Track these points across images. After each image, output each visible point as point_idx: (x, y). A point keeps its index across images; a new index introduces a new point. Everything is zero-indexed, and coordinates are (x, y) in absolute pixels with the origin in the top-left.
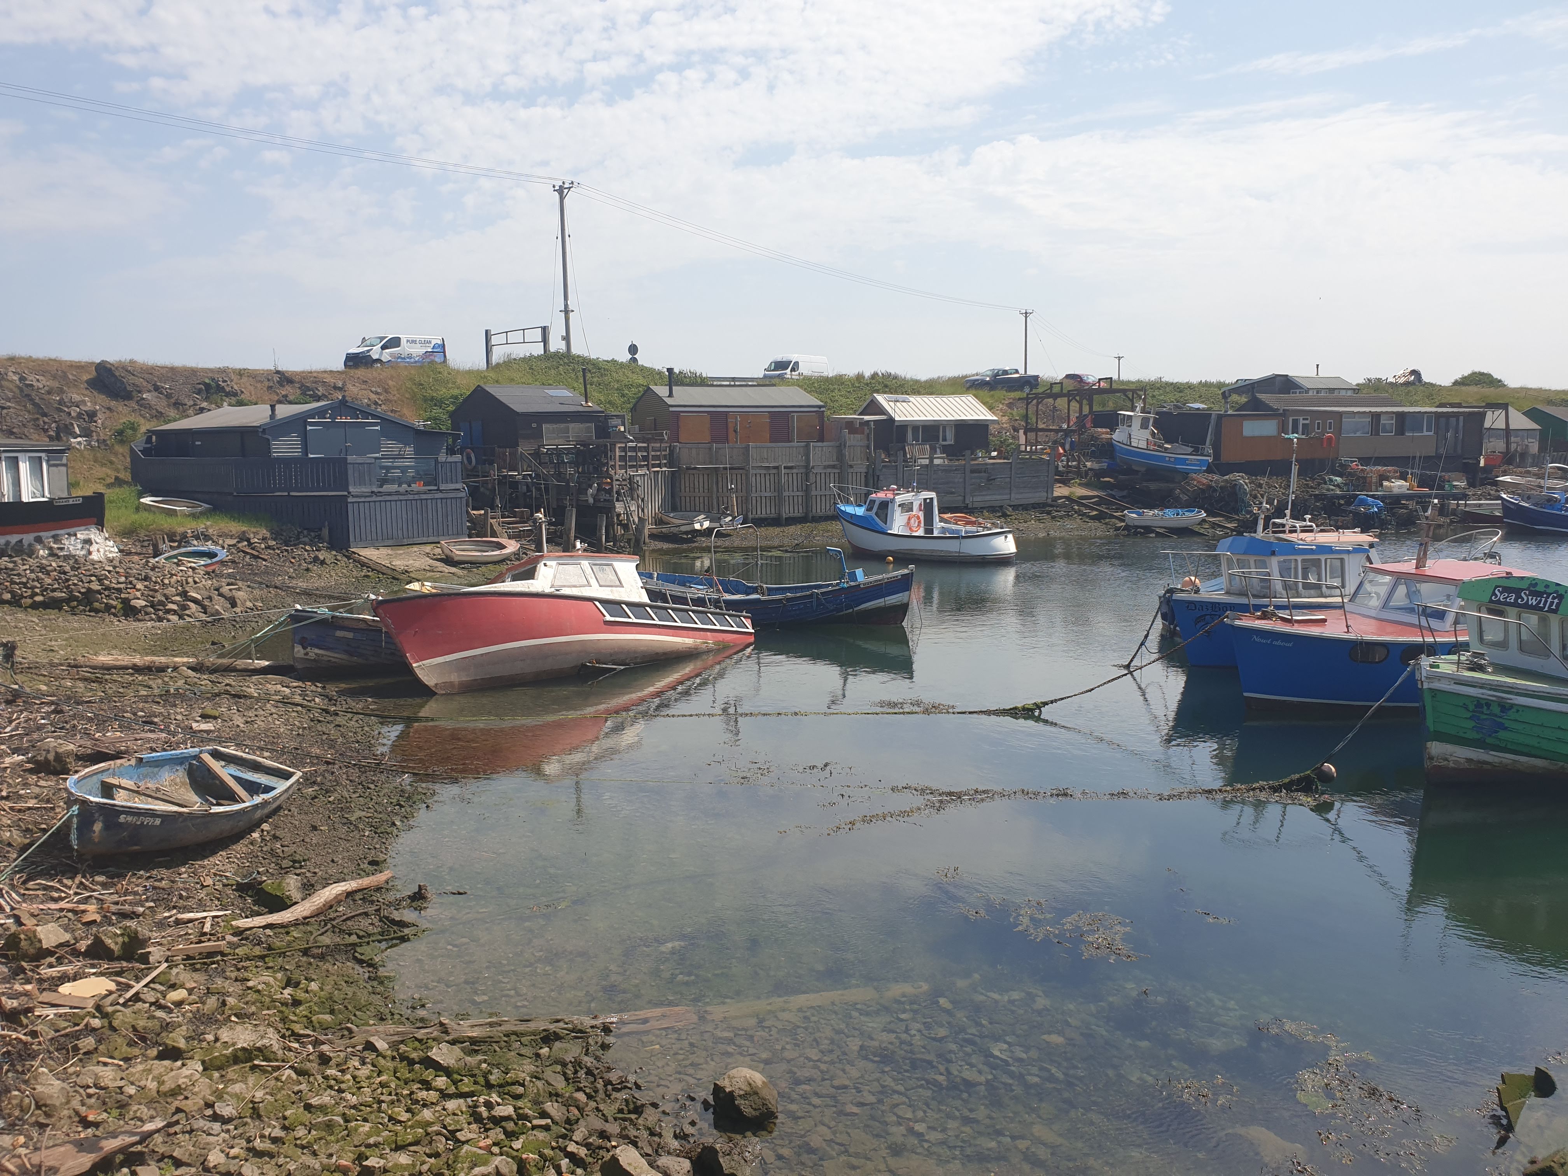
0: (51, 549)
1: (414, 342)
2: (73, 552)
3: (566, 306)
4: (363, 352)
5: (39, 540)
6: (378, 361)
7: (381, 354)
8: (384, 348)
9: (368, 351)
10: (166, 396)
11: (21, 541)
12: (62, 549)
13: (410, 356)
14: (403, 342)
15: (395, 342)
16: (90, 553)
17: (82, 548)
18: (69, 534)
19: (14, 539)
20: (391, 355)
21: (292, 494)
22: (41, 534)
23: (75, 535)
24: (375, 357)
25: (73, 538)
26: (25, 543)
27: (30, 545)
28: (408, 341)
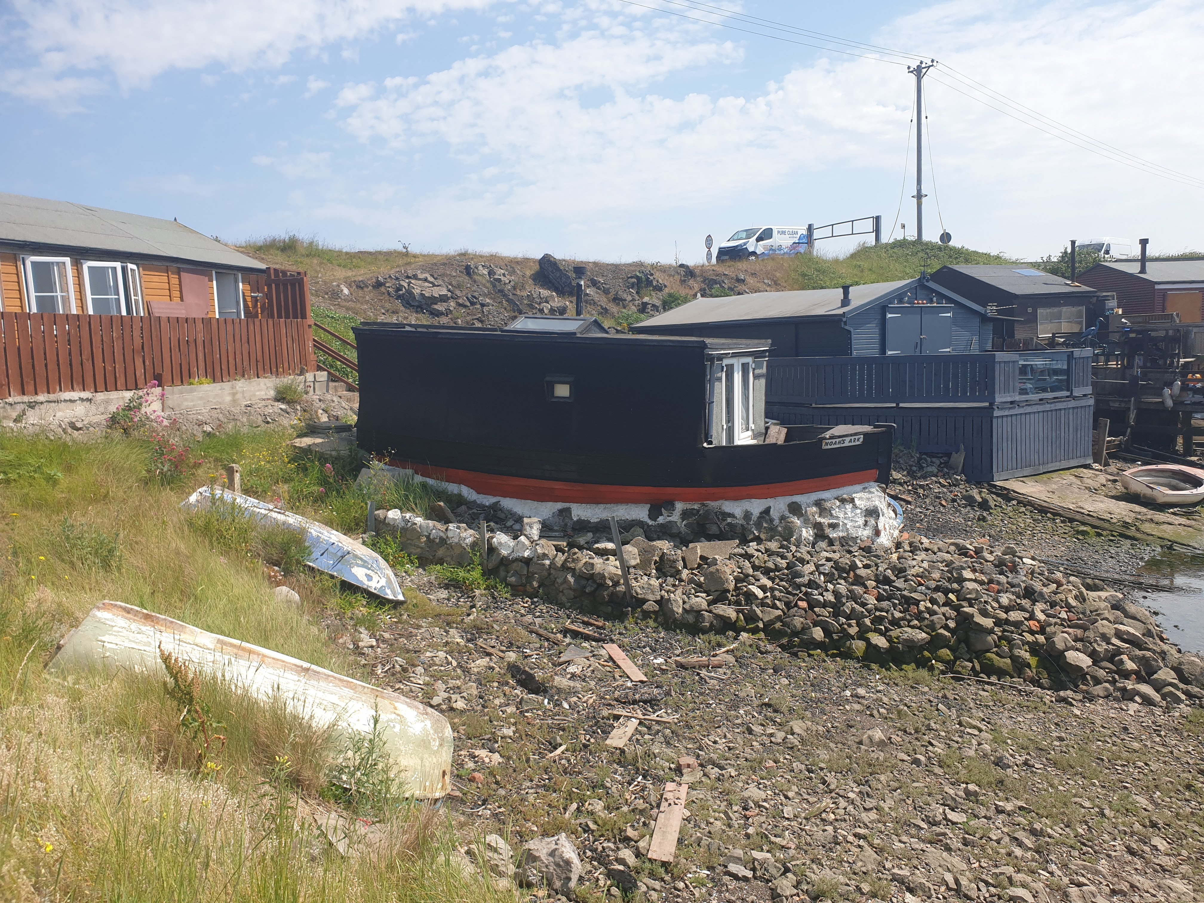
0: (818, 526)
1: (783, 233)
2: (853, 533)
3: (919, 191)
4: (741, 245)
5: (795, 509)
6: (754, 253)
7: (756, 246)
8: (759, 239)
9: (745, 244)
10: (604, 291)
11: (767, 511)
12: (834, 526)
13: (780, 248)
14: (775, 233)
15: (767, 234)
16: (877, 533)
17: (866, 524)
18: (843, 501)
19: (756, 506)
20: (764, 247)
21: (901, 405)
22: (797, 498)
23: (852, 501)
24: (751, 249)
25: (849, 507)
26: (775, 514)
27: (783, 518)
28: (778, 232)
